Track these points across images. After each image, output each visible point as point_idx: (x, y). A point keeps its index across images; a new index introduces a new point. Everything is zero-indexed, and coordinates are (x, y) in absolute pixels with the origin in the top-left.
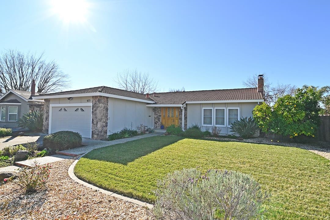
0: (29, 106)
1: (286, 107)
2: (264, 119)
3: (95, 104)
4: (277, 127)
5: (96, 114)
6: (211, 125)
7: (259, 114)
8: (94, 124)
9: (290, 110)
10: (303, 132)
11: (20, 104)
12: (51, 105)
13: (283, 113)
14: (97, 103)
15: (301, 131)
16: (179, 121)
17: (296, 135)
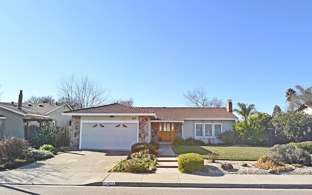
0: (22, 120)
1: (255, 124)
2: (243, 131)
3: (142, 121)
4: (251, 136)
5: (143, 130)
6: (201, 137)
7: (240, 128)
8: (141, 138)
9: (257, 126)
10: (265, 139)
11: (5, 118)
12: (82, 122)
13: (254, 128)
14: (144, 120)
15: (264, 138)
16: (176, 134)
17: (261, 140)
